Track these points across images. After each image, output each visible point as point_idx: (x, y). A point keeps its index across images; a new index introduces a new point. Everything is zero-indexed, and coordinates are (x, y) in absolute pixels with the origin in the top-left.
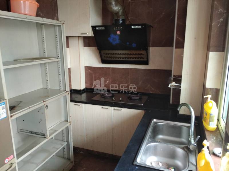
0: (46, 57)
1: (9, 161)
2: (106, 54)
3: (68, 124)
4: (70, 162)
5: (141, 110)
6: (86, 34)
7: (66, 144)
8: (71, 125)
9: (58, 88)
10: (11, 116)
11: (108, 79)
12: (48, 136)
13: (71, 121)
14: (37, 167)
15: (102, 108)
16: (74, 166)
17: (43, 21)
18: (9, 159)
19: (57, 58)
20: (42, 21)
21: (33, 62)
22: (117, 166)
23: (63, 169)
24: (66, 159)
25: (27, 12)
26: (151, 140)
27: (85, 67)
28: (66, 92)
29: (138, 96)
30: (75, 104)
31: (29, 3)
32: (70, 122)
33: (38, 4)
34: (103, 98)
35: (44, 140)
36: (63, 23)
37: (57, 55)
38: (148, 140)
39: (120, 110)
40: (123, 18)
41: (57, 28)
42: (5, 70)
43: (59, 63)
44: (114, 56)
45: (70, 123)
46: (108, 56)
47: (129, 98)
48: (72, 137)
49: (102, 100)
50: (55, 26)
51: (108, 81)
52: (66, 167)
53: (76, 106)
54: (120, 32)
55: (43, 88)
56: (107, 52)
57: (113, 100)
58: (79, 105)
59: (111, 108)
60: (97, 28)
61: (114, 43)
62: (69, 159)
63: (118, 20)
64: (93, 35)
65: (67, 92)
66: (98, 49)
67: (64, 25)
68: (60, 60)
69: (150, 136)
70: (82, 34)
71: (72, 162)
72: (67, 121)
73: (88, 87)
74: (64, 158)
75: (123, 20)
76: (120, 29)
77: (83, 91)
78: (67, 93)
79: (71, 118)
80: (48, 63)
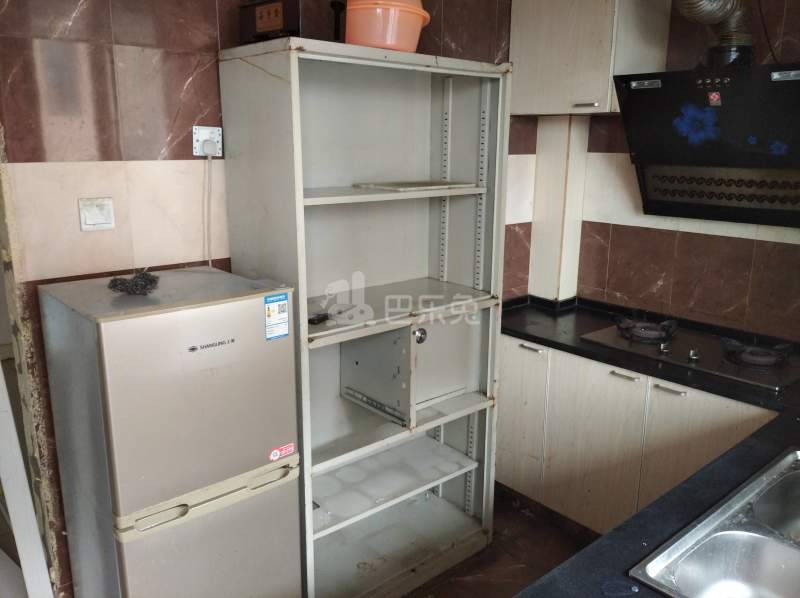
0: (448, 180)
1: (280, 458)
2: (664, 178)
3: (487, 404)
4: (480, 529)
5: (764, 407)
6: (592, 105)
7: (473, 466)
8: (496, 408)
9: (469, 283)
10: (311, 340)
11: (663, 275)
12: (413, 424)
13: (495, 395)
14: (372, 508)
15: (613, 373)
16: (490, 546)
17: (438, 67)
18: (283, 452)
19: (477, 186)
20: (434, 67)
21: (399, 192)
22: (567, 564)
23: (453, 545)
24: (468, 515)
25: (390, 41)
26: (745, 520)
27: (584, 223)
28: (489, 297)
29: (773, 352)
30: (522, 346)
31: (397, 12)
32: (493, 398)
33: (427, 15)
34: (627, 338)
35: (398, 432)
36: (508, 71)
37: (478, 176)
38: (734, 516)
39: (678, 393)
40: (742, 43)
41: (488, 87)
42: (307, 209)
43: (480, 201)
44: (704, 187)
45: (491, 403)
46: (671, 187)
47: (732, 356)
48: (494, 448)
49: (624, 345)
50: (481, 81)
51: (660, 283)
52: (463, 541)
53: (526, 352)
54: (722, 98)
55: (429, 278)
56: (668, 170)
57: (661, 352)
58: (536, 351)
59: (646, 383)
60: (634, 84)
61: (695, 138)
62: (477, 519)
63: (724, 51)
64: (618, 110)
65: (493, 297)
66: (634, 160)
67: (509, 76)
68: (483, 190)
69: (750, 504)
70: (577, 106)
71: (485, 532)
72: (485, 394)
73: (587, 294)
74: (464, 510)
75: (740, 49)
76: (721, 83)
77: (565, 308)
78: (494, 302)
79: (496, 385)
80: (451, 197)
